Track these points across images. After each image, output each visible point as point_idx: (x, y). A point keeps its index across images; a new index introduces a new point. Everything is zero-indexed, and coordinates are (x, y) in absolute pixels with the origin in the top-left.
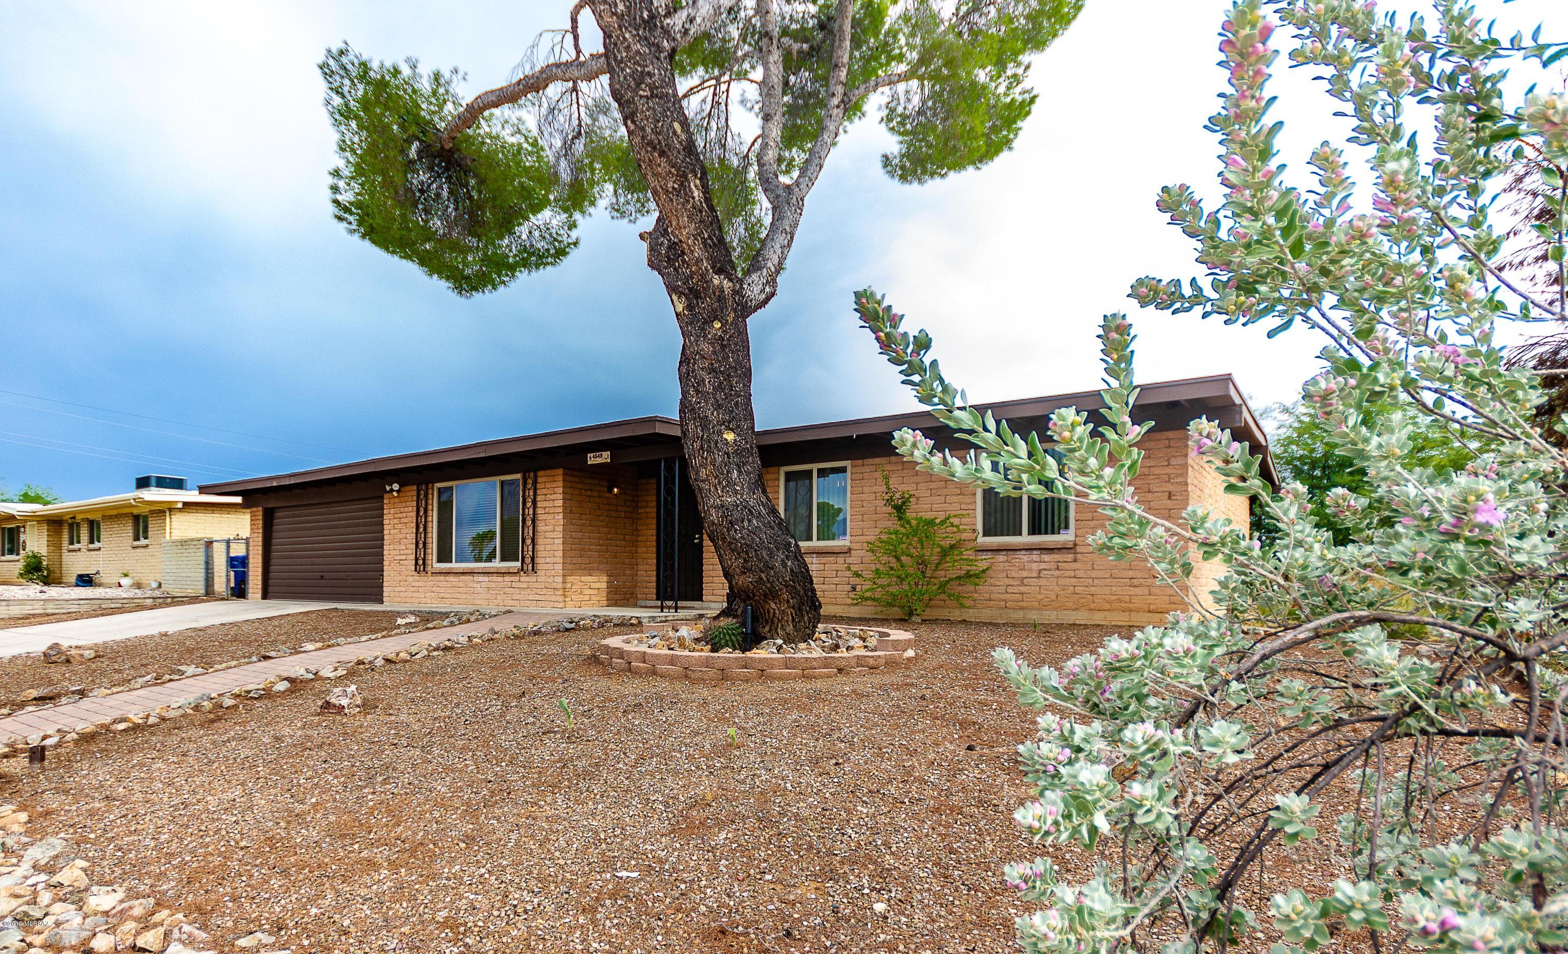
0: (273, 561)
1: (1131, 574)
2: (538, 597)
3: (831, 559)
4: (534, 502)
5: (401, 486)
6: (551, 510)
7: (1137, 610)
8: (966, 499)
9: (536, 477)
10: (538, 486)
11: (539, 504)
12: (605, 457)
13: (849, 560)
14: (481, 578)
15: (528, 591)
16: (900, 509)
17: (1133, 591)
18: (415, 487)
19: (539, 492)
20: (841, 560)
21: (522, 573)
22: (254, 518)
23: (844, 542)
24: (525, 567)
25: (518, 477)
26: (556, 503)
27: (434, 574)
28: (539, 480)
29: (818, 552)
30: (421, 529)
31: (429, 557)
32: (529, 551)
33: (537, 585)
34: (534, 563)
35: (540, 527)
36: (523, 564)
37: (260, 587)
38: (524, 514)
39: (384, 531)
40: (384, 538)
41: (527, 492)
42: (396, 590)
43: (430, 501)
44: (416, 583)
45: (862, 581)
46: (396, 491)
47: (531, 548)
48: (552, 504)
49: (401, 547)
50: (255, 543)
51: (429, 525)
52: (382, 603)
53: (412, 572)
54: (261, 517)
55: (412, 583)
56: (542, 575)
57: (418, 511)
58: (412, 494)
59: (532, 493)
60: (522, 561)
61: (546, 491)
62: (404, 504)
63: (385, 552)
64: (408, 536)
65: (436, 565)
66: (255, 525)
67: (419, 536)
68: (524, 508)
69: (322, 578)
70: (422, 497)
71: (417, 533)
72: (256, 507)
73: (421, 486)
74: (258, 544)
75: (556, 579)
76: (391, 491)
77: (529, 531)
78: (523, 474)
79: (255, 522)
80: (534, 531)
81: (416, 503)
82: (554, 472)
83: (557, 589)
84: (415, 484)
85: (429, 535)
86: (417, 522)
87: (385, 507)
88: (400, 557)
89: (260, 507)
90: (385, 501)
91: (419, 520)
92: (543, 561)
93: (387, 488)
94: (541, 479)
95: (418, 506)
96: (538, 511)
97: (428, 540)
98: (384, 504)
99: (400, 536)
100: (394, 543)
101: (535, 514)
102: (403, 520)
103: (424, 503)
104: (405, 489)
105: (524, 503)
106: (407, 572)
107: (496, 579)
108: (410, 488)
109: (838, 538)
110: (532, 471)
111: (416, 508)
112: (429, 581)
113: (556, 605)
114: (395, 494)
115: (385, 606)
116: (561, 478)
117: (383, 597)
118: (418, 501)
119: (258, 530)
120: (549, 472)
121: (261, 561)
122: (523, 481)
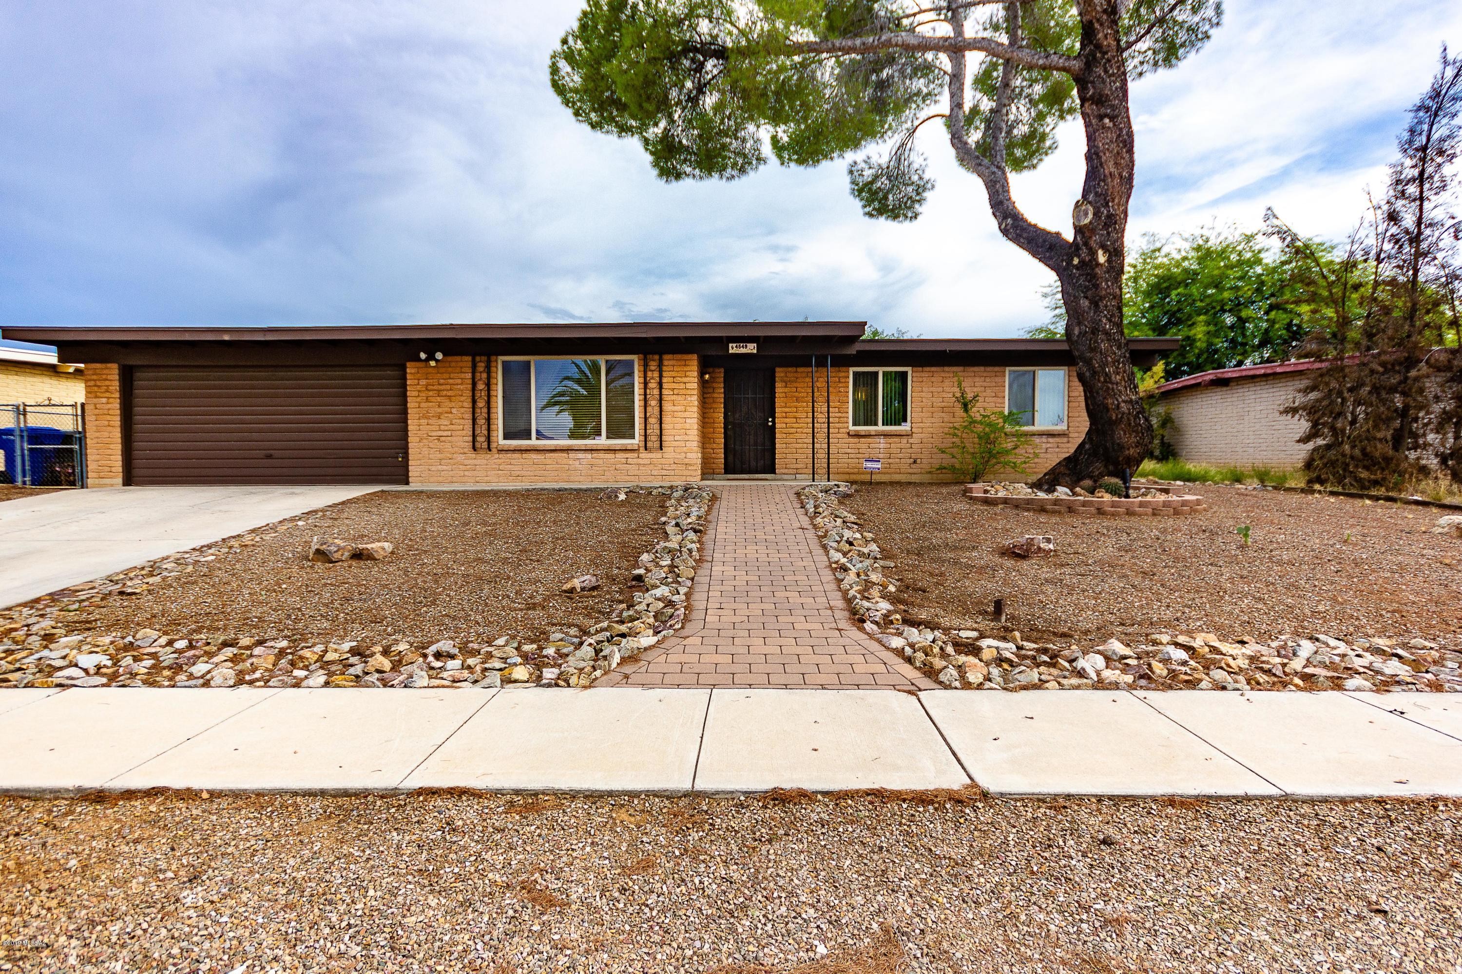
0: (137, 436)
2: (664, 472)
3: (896, 440)
4: (660, 384)
5: (444, 355)
6: (682, 392)
8: (999, 400)
9: (661, 361)
10: (664, 368)
11: (665, 386)
12: (751, 348)
13: (911, 441)
14: (580, 455)
15: (651, 467)
16: (965, 406)
18: (470, 358)
19: (664, 374)
20: (904, 440)
21: (642, 449)
22: (95, 377)
23: (905, 427)
24: (649, 444)
25: (635, 358)
26: (688, 386)
27: (500, 451)
28: (666, 363)
29: (886, 435)
30: (481, 404)
31: (493, 434)
32: (654, 429)
33: (663, 461)
34: (661, 441)
35: (667, 406)
36: (646, 441)
37: (120, 469)
38: (645, 395)
39: (405, 403)
40: (405, 412)
41: (649, 374)
42: (433, 468)
43: (493, 375)
44: (470, 462)
45: (922, 456)
46: (437, 361)
47: (657, 426)
48: (682, 386)
49: (441, 422)
50: (101, 412)
51: (493, 399)
52: (407, 483)
53: (466, 450)
54: (117, 377)
55: (466, 462)
56: (669, 452)
57: (474, 384)
58: (465, 364)
59: (656, 374)
60: (643, 438)
61: (674, 374)
62: (446, 376)
63: (410, 428)
64: (454, 411)
65: (502, 442)
66: (99, 386)
67: (478, 411)
68: (645, 388)
69: (269, 457)
70: (482, 369)
71: (474, 408)
72: (98, 365)
73: (478, 359)
74: (111, 412)
75: (689, 455)
76: (427, 360)
77: (653, 410)
78: (641, 356)
79: (98, 383)
80: (661, 411)
81: (470, 376)
82: (686, 357)
83: (691, 465)
84: (466, 355)
85: (493, 410)
86: (473, 396)
87: (408, 377)
88: (440, 433)
89: (109, 365)
90: (408, 371)
91: (478, 394)
92: (672, 438)
93: (423, 356)
94: (669, 361)
95: (473, 378)
96: (664, 392)
97: (492, 416)
98: (405, 373)
99: (440, 410)
100: (428, 418)
101: (661, 394)
102: (445, 393)
103: (484, 375)
104: (450, 358)
105: (646, 384)
106: (456, 449)
107: (602, 455)
108: (458, 358)
109: (900, 425)
110: (655, 353)
111: (470, 381)
112: (494, 459)
113: (688, 479)
114: (433, 363)
115: (413, 487)
116: (695, 363)
117: (408, 477)
118: (474, 373)
119: (107, 395)
120: (679, 356)
121: (119, 435)
122: (642, 362)
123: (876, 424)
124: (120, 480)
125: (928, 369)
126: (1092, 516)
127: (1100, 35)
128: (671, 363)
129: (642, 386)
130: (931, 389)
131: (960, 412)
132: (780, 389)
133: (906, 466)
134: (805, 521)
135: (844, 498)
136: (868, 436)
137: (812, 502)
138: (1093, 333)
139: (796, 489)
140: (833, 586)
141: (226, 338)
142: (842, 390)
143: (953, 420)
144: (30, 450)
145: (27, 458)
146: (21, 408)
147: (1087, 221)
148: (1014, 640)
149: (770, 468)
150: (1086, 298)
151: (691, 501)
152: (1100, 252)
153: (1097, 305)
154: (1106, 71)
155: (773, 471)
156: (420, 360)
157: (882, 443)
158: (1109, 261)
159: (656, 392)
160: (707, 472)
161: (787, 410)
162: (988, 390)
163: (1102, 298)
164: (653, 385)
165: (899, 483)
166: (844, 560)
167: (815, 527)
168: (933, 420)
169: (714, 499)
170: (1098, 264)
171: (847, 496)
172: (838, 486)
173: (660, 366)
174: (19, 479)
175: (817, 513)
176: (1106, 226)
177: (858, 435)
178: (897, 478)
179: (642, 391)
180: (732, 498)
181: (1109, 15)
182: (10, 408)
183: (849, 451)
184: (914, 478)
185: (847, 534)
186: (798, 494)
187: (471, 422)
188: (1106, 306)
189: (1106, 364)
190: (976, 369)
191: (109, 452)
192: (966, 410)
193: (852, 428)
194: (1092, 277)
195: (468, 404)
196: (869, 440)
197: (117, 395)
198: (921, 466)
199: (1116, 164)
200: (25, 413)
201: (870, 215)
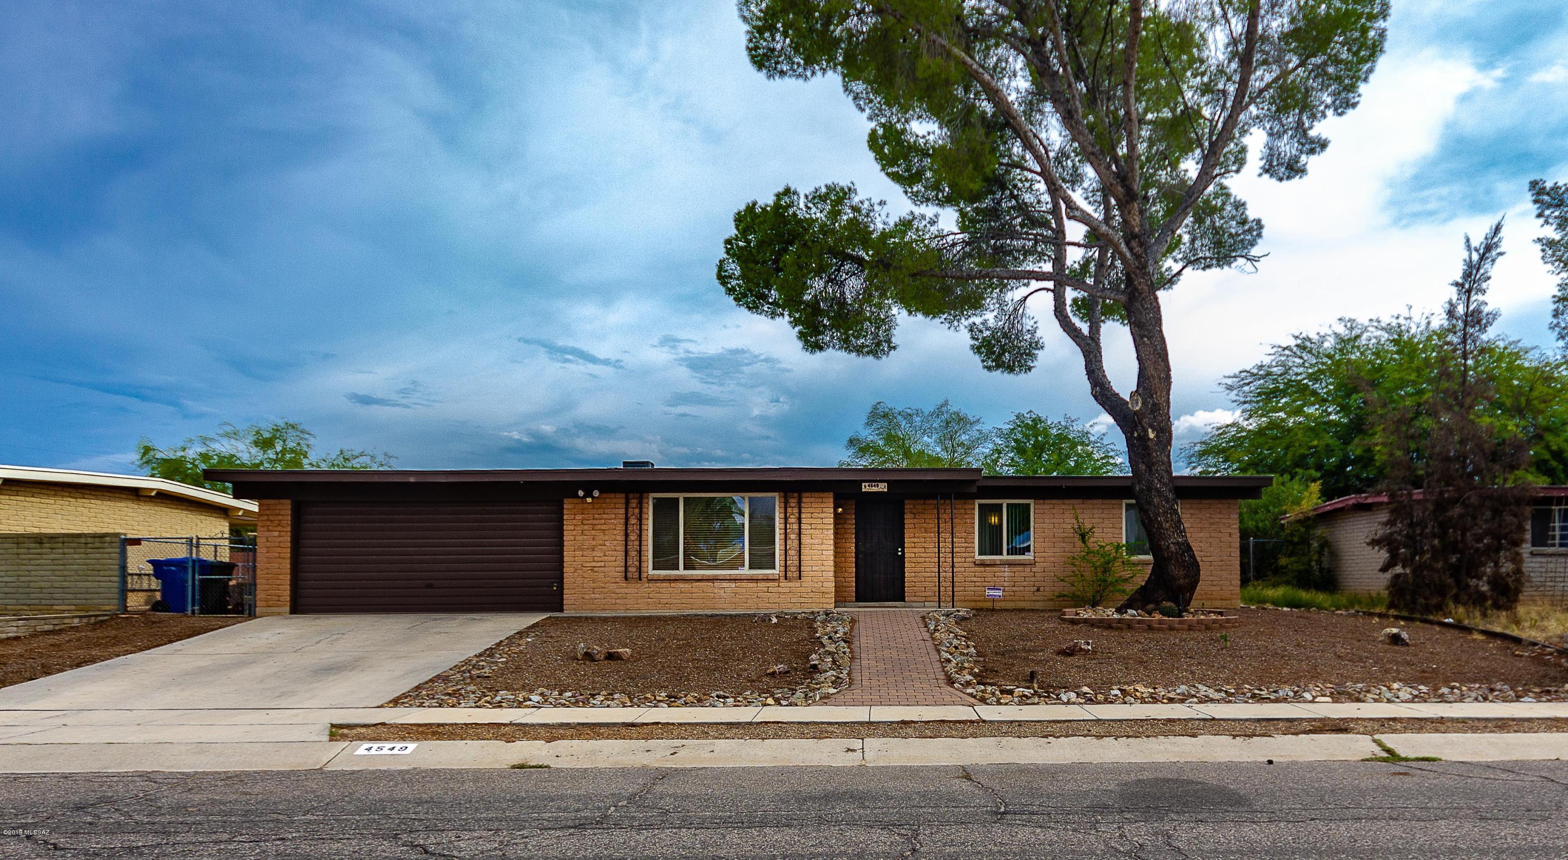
1: (1211, 578)
2: (803, 600)
3: (1020, 568)
4: (800, 519)
5: (600, 493)
6: (819, 526)
7: (1216, 599)
8: (1117, 531)
9: (800, 498)
10: (803, 505)
11: (803, 521)
12: (883, 487)
13: (1034, 570)
14: (725, 585)
15: (790, 595)
16: (1083, 537)
17: (1213, 588)
18: (623, 495)
19: (803, 510)
20: (1028, 569)
21: (782, 579)
22: (268, 512)
23: (1029, 557)
24: (789, 574)
25: (776, 495)
26: (825, 521)
27: (650, 581)
28: (804, 500)
29: (1010, 564)
30: (633, 537)
31: (644, 565)
32: (793, 561)
33: (802, 589)
34: (800, 571)
35: (805, 539)
36: (786, 571)
37: (288, 598)
38: (786, 529)
39: (561, 536)
40: (561, 544)
41: (789, 510)
42: (587, 597)
43: (645, 510)
44: (622, 590)
45: (1045, 584)
46: (593, 498)
47: (796, 558)
48: (820, 521)
49: (595, 554)
50: (273, 544)
51: (644, 533)
52: (562, 610)
53: (618, 580)
54: (289, 512)
55: (618, 591)
56: (807, 581)
57: (627, 519)
58: (618, 500)
59: (796, 510)
60: (783, 569)
61: (811, 510)
62: (601, 511)
63: (565, 559)
64: (607, 543)
65: (652, 572)
66: (272, 521)
67: (630, 543)
68: (786, 523)
69: (430, 586)
70: (634, 505)
71: (626, 541)
72: (272, 501)
73: (631, 495)
74: (282, 545)
75: (825, 584)
76: (585, 497)
77: (793, 543)
78: (782, 494)
79: (271, 518)
80: (800, 544)
81: (623, 511)
82: (823, 495)
83: (827, 593)
84: (620, 492)
85: (643, 543)
86: (626, 530)
87: (565, 512)
88: (594, 564)
89: (282, 501)
90: (565, 506)
91: (630, 528)
92: (809, 569)
93: (581, 493)
94: (807, 499)
95: (626, 513)
96: (803, 526)
97: (643, 548)
98: (563, 508)
99: (594, 543)
100: (583, 550)
101: (800, 529)
102: (599, 527)
103: (637, 511)
104: (604, 495)
105: (786, 519)
106: (608, 579)
107: (744, 584)
108: (612, 495)
109: (1024, 554)
110: (796, 492)
111: (624, 516)
112: (644, 588)
113: (825, 606)
114: (589, 500)
115: (566, 614)
116: (832, 500)
117: (562, 605)
118: (627, 509)
119: (279, 528)
120: (817, 494)
121: (289, 566)
122: (783, 500)
123: (1001, 554)
124: (288, 609)
125: (1049, 501)
126: (1144, 631)
127: (1136, 283)
128: (809, 500)
129: (783, 521)
130: (1053, 521)
131: (1079, 543)
132: (909, 521)
133: (1030, 594)
134: (926, 636)
135: (961, 621)
136: (993, 565)
137: (933, 622)
138: (1148, 490)
139: (922, 614)
140: (940, 670)
141: (412, 480)
142: (968, 521)
143: (1074, 550)
144: (201, 580)
145: (197, 588)
146: (194, 541)
147: (1138, 408)
148: (1033, 689)
149: (899, 596)
150: (1143, 462)
151: (835, 623)
152: (1150, 430)
153: (1151, 470)
154: (1142, 306)
155: (902, 599)
156: (578, 497)
157: (1006, 572)
158: (1157, 436)
159: (796, 526)
160: (840, 600)
161: (916, 540)
162: (1106, 522)
163: (1154, 464)
164: (792, 520)
165: (1021, 610)
166: (950, 657)
167: (933, 639)
168: (1055, 550)
169: (853, 621)
170: (1149, 439)
171: (964, 619)
172: (958, 611)
173: (800, 502)
174: (190, 608)
175: (936, 630)
176: (1152, 412)
177: (983, 564)
178: (1021, 605)
179: (783, 526)
180: (868, 620)
181: (1141, 270)
182: (184, 541)
183: (975, 579)
184: (1038, 605)
185: (955, 642)
186: (923, 618)
187: (623, 554)
188: (1157, 470)
189: (1158, 514)
190: (1095, 501)
191: (279, 582)
192: (1084, 542)
193: (977, 557)
194: (1146, 448)
195: (621, 537)
196: (994, 569)
197: (289, 529)
198: (1044, 594)
199: (1156, 369)
200: (198, 546)
201: (989, 368)
